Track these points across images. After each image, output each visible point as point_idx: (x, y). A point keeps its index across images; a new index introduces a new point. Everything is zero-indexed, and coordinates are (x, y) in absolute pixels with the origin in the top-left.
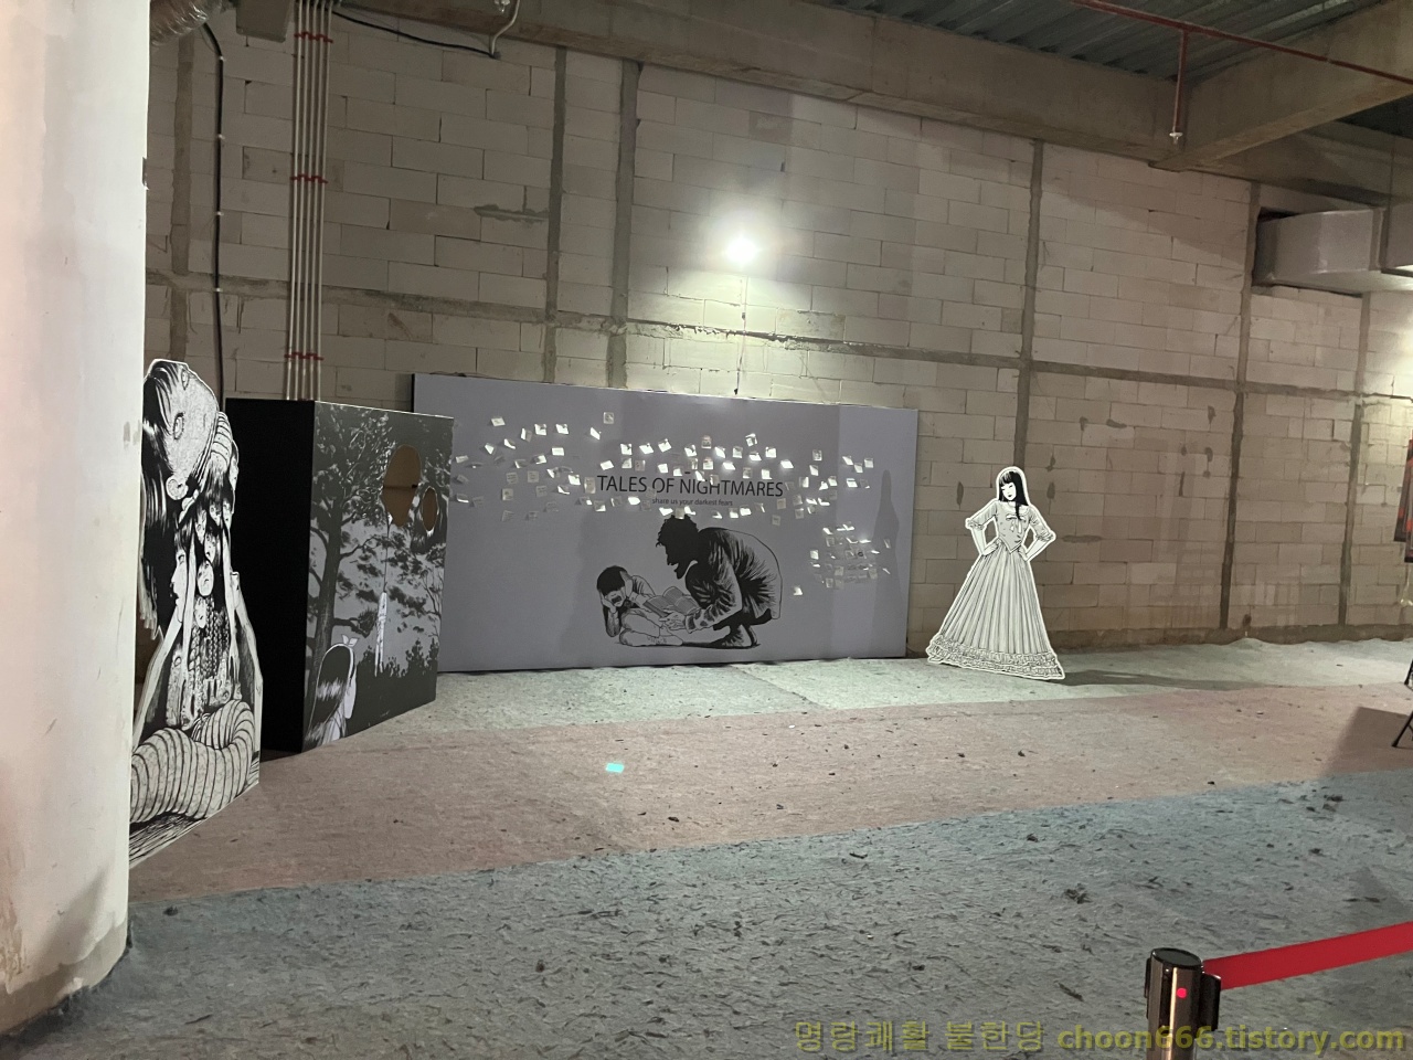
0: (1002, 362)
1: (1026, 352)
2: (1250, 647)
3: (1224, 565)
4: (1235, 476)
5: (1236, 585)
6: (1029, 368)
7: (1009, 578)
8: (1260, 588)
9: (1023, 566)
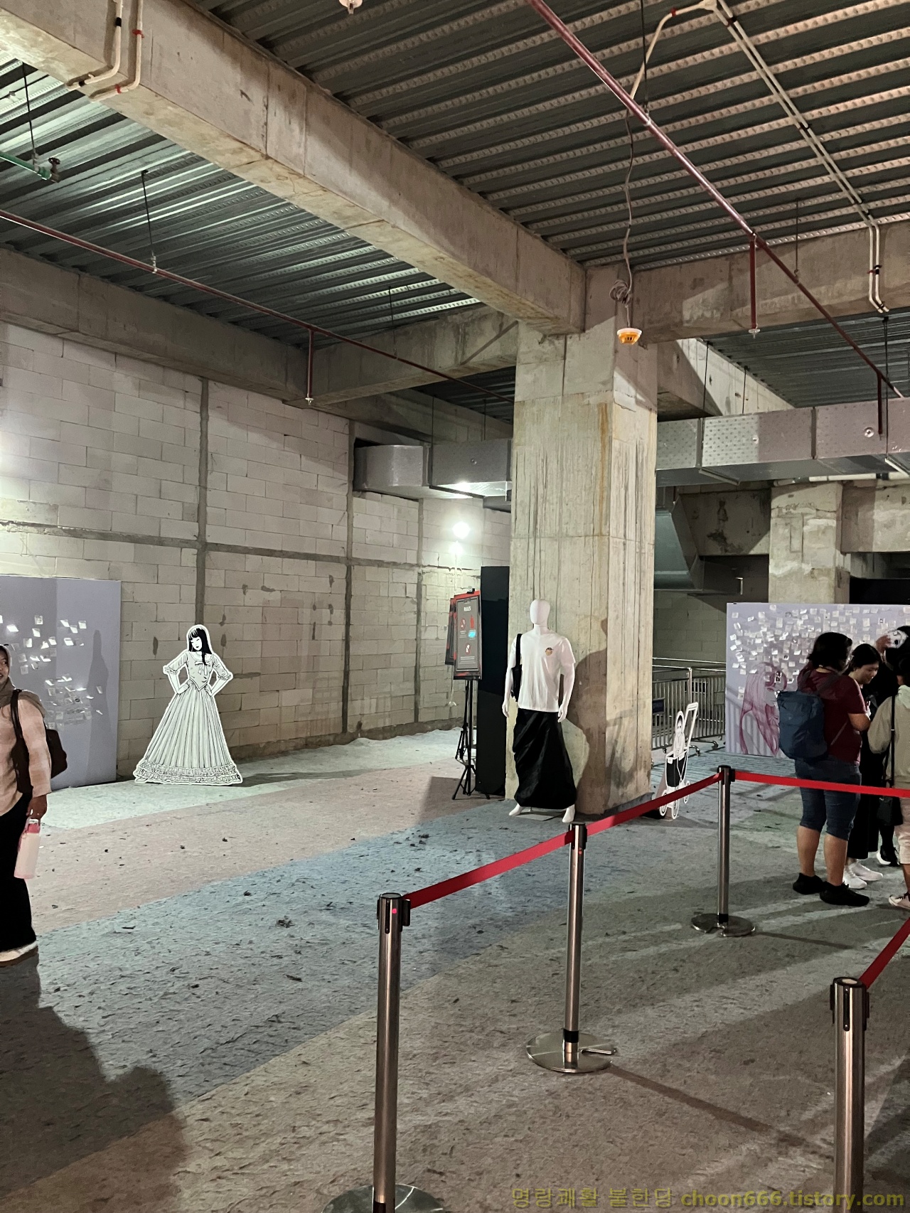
0: (183, 544)
1: (201, 535)
2: (362, 744)
3: (343, 687)
4: (348, 624)
5: (352, 700)
6: (204, 547)
7: (199, 709)
8: (367, 701)
9: (209, 699)
